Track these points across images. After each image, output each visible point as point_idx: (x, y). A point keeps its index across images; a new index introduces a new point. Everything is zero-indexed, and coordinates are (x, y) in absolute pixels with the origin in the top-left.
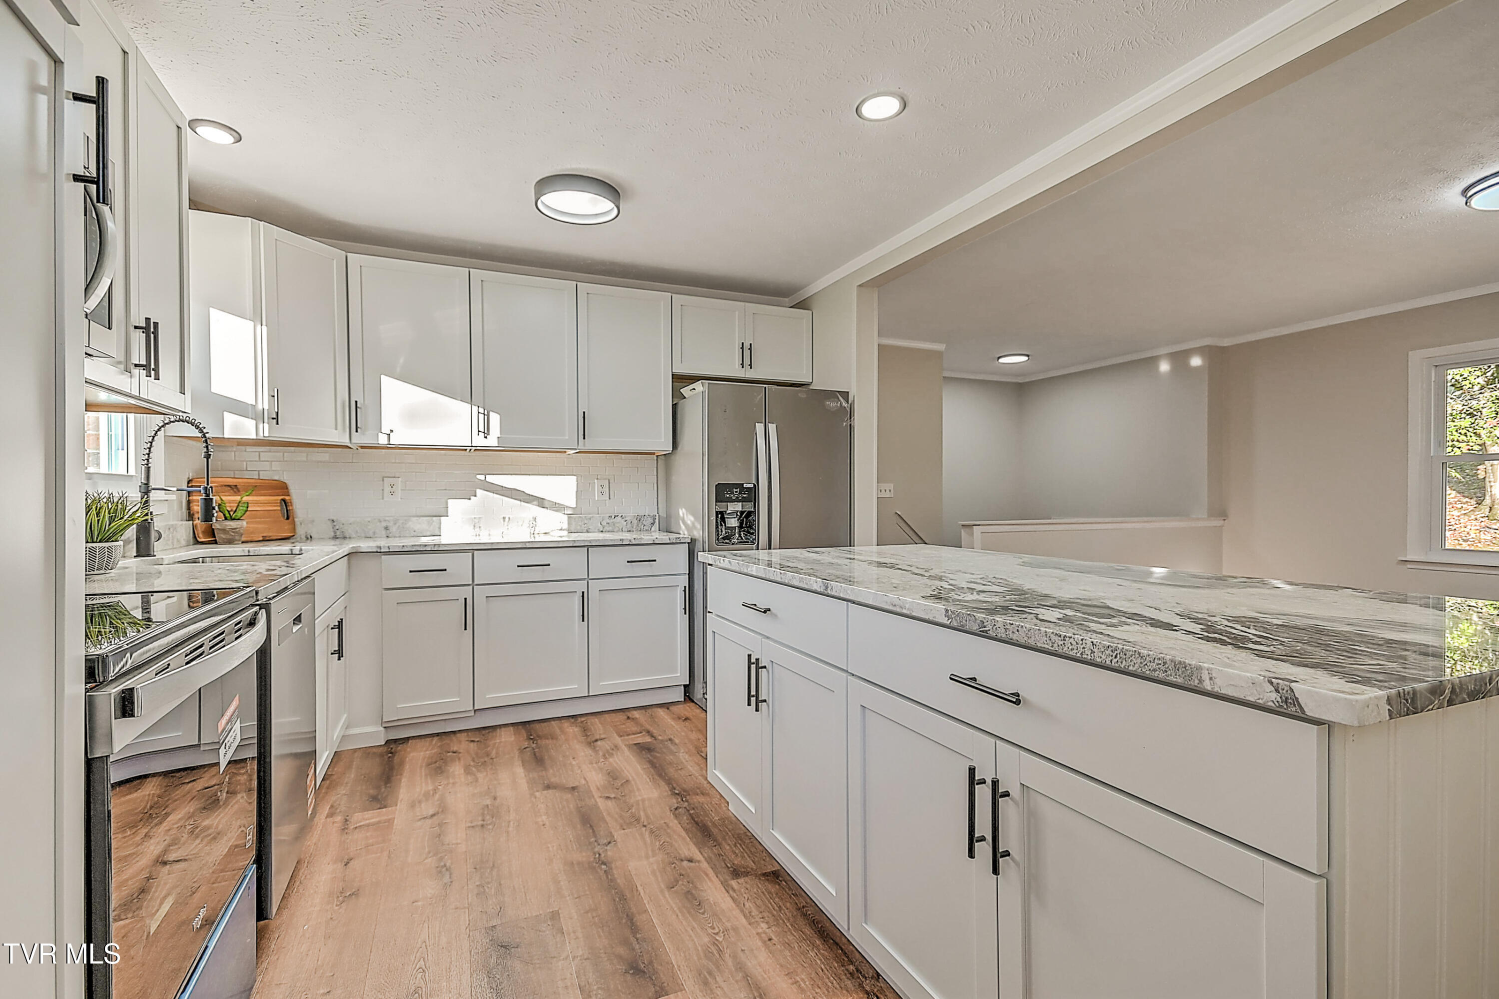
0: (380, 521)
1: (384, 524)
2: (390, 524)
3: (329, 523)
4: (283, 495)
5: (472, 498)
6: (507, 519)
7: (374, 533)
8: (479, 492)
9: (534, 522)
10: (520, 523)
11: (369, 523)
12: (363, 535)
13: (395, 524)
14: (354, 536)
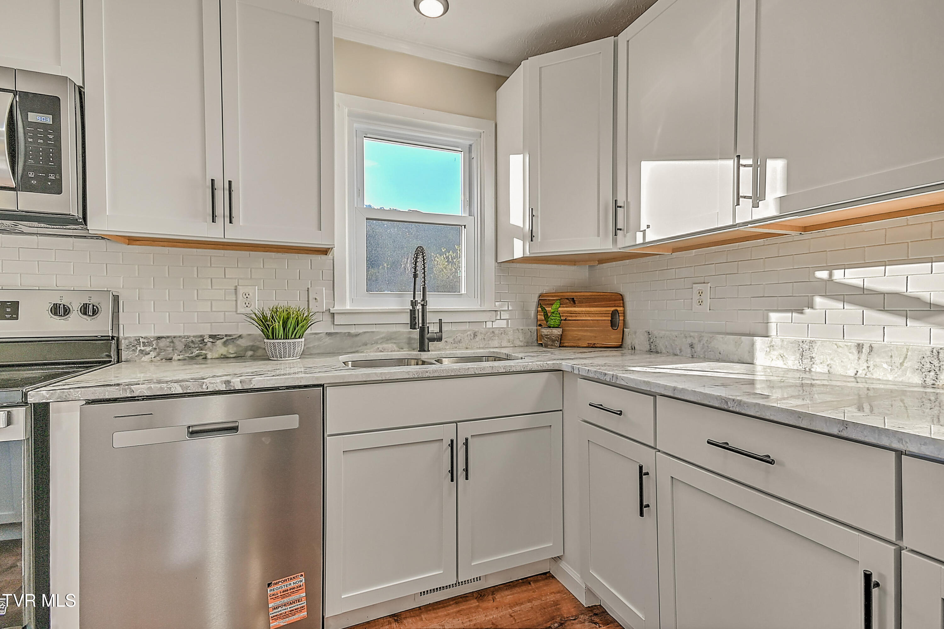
0: (686, 337)
1: (689, 341)
2: (695, 341)
3: (646, 334)
4: (615, 306)
5: (807, 311)
6: (866, 350)
7: (681, 350)
8: (818, 300)
9: (936, 362)
10: (898, 360)
11: (676, 339)
12: (671, 351)
13: (700, 341)
14: (664, 351)
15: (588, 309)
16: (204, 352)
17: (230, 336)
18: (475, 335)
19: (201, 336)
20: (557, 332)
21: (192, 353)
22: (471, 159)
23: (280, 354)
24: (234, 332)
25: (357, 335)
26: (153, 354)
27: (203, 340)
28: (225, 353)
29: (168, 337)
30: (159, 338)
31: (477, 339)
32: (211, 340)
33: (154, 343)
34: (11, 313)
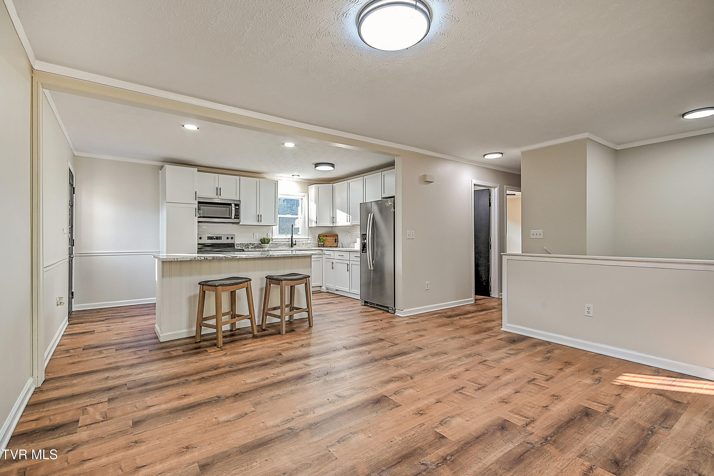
3: (341, 244)
4: (336, 237)
11: (346, 244)
14: (344, 247)
15: (330, 238)
16: (248, 247)
18: (303, 244)
20: (323, 243)
23: (265, 247)
24: (254, 243)
26: (240, 247)
28: (252, 247)
30: (241, 244)
32: (250, 244)
34: (221, 239)
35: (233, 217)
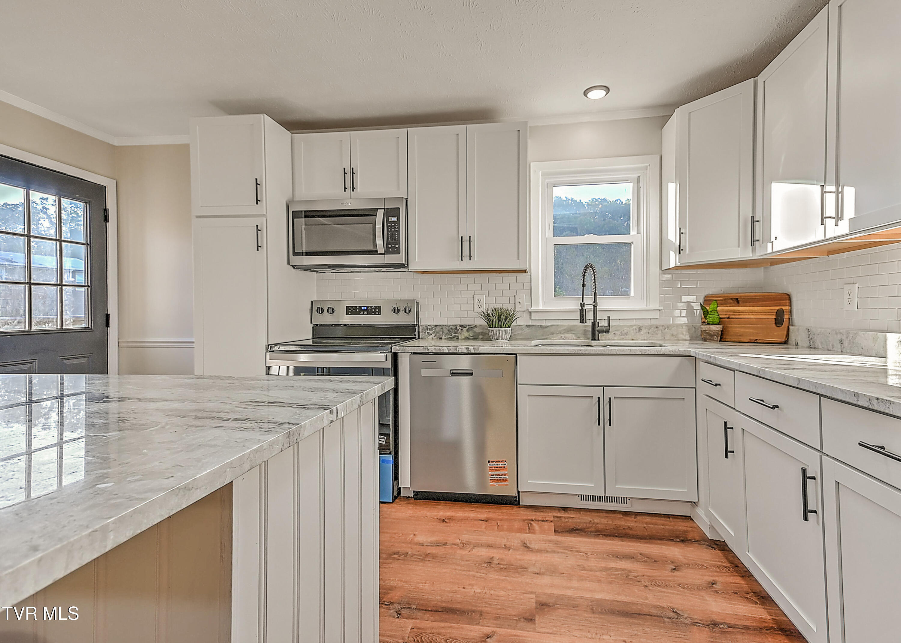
0: (837, 334)
1: (839, 337)
2: (844, 338)
3: (806, 331)
4: (780, 306)
7: (833, 346)
11: (829, 335)
12: (825, 346)
13: (847, 338)
14: (820, 347)
15: (752, 308)
16: (457, 335)
17: (470, 325)
18: (640, 329)
19: (456, 325)
20: (718, 328)
21: (451, 335)
22: (639, 188)
23: (497, 337)
24: (473, 323)
25: (547, 327)
26: (433, 335)
27: (457, 328)
28: (467, 336)
29: (440, 325)
30: (436, 326)
31: (642, 333)
32: (460, 328)
33: (434, 328)
34: (379, 311)
35: (381, 250)
